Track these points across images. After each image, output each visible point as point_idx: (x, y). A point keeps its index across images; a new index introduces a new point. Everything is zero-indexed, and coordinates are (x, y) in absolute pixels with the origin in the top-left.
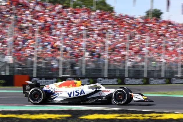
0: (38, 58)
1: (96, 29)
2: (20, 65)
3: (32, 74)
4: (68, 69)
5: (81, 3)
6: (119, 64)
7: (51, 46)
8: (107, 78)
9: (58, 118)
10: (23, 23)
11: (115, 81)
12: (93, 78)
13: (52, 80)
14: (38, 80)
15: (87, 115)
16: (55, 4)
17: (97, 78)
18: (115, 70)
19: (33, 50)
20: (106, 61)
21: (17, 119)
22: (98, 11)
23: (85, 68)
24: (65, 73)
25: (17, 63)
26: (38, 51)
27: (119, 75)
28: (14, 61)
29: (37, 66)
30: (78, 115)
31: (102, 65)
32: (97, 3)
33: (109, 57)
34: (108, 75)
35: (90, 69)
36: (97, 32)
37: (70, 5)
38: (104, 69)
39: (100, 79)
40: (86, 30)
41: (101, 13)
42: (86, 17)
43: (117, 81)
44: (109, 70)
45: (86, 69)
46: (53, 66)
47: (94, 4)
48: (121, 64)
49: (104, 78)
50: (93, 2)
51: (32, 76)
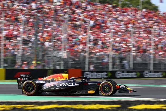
0: (90, 53)
1: (143, 26)
2: (74, 60)
3: (85, 68)
4: (117, 63)
5: (129, 3)
6: (164, 59)
7: (102, 42)
8: (153, 72)
9: (109, 108)
10: (76, 21)
11: (160, 74)
12: (139, 72)
13: (102, 74)
14: (90, 73)
15: (135, 105)
16: (105, 4)
17: (143, 71)
18: (160, 64)
19: (85, 46)
20: (152, 56)
21: (72, 109)
22: (144, 10)
23: (132, 62)
24: (115, 67)
25: (71, 58)
26: (90, 47)
27: (163, 69)
28: (68, 56)
29: (89, 61)
30: (128, 106)
31: (148, 59)
32: (143, 3)
33: (155, 52)
34: (154, 68)
35: (137, 63)
36: (144, 29)
37: (118, 4)
38: (150, 63)
39: (146, 72)
40: (134, 27)
41: (147, 12)
42: (134, 16)
43: (162, 74)
44: (154, 64)
45: (134, 63)
46: (103, 61)
47: (140, 3)
48: (165, 58)
49: (150, 72)
50: (140, 2)
51: (85, 70)
